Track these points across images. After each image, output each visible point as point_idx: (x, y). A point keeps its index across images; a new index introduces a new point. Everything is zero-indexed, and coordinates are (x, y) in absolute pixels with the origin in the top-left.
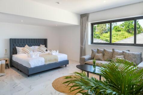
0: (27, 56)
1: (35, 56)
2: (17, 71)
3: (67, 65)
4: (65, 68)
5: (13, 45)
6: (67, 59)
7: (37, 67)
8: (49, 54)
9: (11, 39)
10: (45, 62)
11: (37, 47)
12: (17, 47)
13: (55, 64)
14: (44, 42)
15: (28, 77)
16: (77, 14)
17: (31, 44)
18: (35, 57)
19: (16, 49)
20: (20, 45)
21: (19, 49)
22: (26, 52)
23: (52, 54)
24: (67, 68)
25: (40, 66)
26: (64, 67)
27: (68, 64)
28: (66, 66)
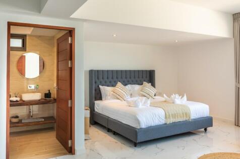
0: (127, 105)
1: (142, 105)
2: (106, 133)
3: (209, 129)
4: (203, 134)
5: (95, 83)
6: (208, 115)
7: (151, 126)
8: (165, 101)
9: (91, 72)
10: (166, 117)
11: (137, 87)
12: (100, 86)
13: (186, 123)
14: (149, 77)
15: (136, 148)
16: (225, 13)
17: (125, 80)
18: (144, 107)
19: (100, 90)
20: (106, 82)
21: (106, 90)
22: (119, 97)
23: (173, 103)
24: (208, 135)
25: (156, 126)
26: (202, 132)
27: (211, 126)
28: (206, 130)
